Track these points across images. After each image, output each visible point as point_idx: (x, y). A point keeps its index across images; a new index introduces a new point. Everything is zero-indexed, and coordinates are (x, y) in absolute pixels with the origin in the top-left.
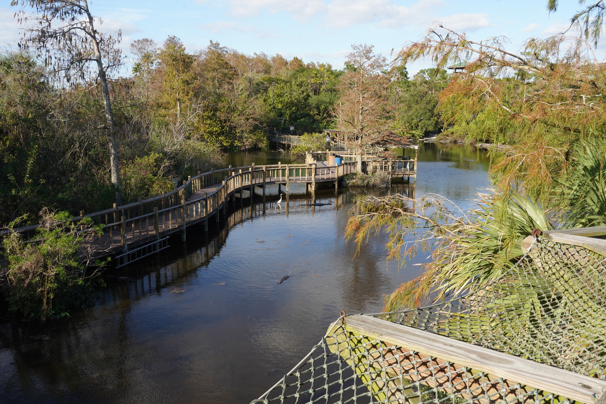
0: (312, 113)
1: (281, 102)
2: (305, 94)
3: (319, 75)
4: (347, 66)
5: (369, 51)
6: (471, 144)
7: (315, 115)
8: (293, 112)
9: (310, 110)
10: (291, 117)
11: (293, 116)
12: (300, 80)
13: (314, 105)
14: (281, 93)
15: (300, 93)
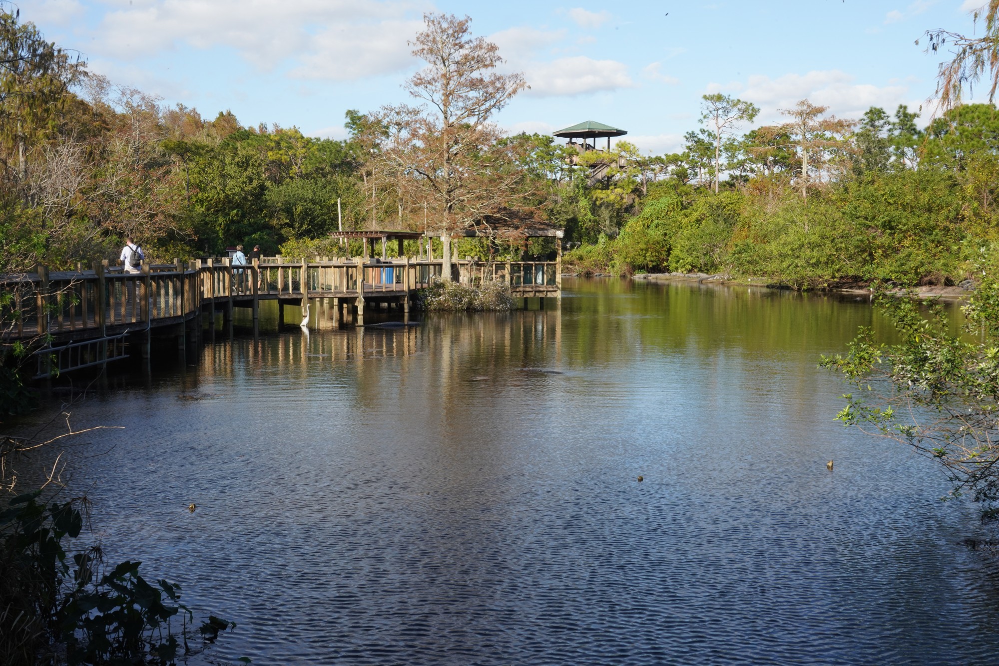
0: (275, 222)
1: (201, 202)
2: (255, 183)
3: (283, 144)
4: (352, 119)
5: (462, 28)
6: (623, 277)
7: (282, 227)
8: (233, 221)
9: (271, 217)
10: (229, 230)
11: (233, 228)
12: (242, 153)
13: (279, 204)
14: (201, 181)
15: (243, 183)
